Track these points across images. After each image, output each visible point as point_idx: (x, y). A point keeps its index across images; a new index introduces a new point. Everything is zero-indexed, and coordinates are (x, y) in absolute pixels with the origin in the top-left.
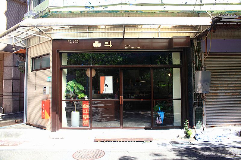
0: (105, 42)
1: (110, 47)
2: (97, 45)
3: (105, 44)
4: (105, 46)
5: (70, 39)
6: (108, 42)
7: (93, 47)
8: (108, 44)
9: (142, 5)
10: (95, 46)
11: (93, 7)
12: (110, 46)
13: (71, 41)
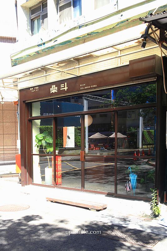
0: (61, 85)
1: (66, 90)
2: (54, 90)
3: (61, 87)
4: (61, 89)
5: (31, 87)
6: (63, 85)
7: (51, 93)
8: (63, 86)
9: (93, 23)
10: (53, 91)
11: (44, 44)
12: (66, 88)
13: (32, 89)
